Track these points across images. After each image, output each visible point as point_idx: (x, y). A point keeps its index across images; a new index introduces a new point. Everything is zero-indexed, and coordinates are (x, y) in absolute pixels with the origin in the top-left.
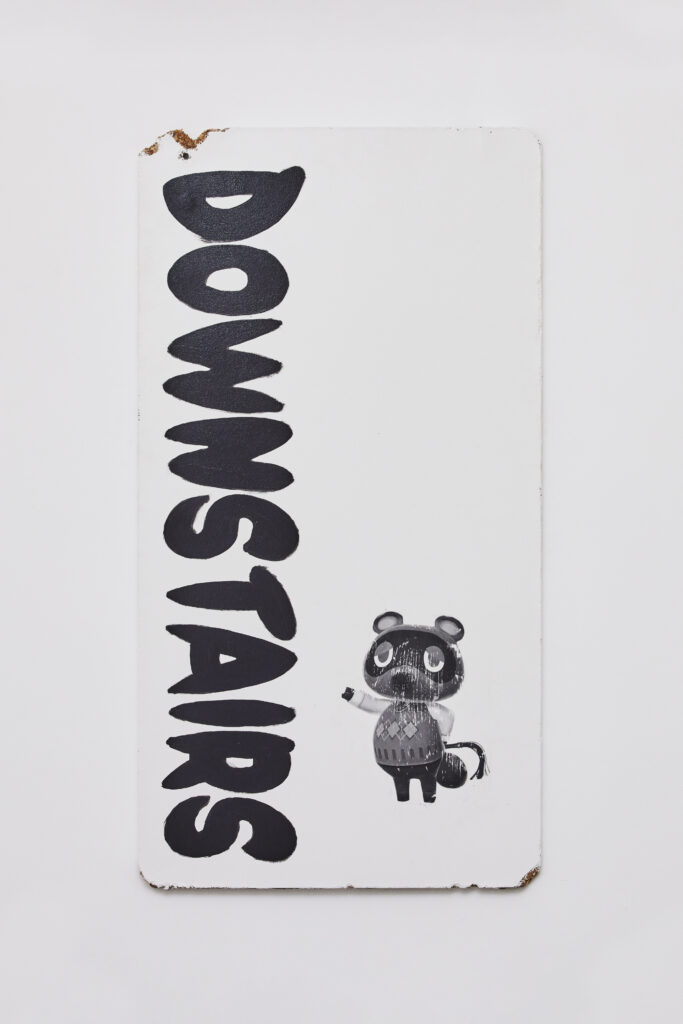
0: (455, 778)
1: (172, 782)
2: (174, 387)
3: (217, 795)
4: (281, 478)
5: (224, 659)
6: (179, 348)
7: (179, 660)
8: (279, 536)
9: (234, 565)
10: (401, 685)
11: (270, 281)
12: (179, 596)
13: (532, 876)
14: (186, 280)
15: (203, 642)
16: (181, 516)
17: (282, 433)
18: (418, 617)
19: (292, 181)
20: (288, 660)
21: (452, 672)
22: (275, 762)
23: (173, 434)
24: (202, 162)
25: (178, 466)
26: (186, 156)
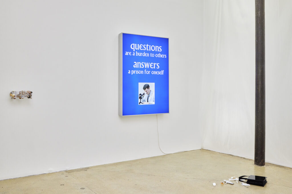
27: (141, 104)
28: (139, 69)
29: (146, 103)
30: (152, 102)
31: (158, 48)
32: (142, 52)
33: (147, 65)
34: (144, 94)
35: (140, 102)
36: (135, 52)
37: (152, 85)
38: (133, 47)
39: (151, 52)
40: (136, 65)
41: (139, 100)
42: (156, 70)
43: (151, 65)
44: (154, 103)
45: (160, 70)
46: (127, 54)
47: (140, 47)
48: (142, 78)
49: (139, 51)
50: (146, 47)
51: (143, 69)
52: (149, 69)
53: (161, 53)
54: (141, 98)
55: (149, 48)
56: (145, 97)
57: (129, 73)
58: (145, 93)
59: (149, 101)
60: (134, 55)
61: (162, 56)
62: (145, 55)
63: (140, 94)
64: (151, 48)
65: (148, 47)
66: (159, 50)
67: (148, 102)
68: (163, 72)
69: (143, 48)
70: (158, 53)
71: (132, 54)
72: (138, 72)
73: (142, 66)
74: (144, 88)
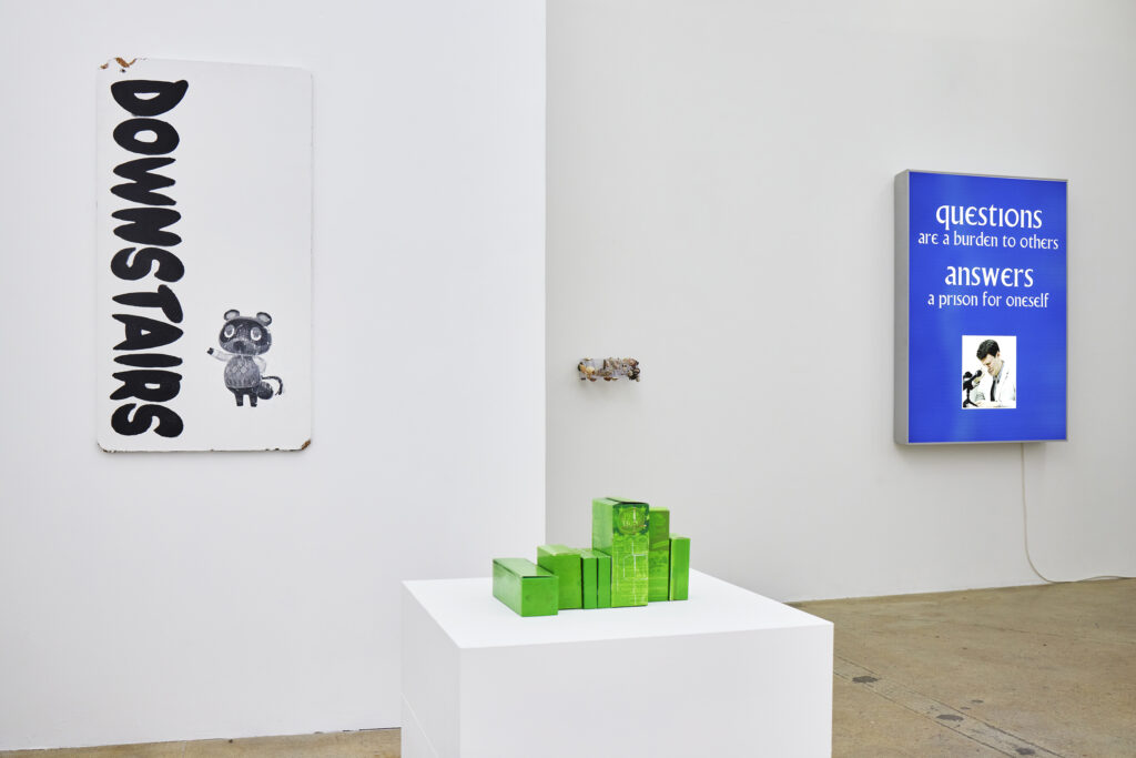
0: (267, 394)
1: (116, 396)
2: (117, 190)
3: (140, 403)
4: (175, 240)
5: (144, 332)
6: (120, 170)
7: (119, 333)
8: (173, 269)
9: (149, 284)
10: (239, 347)
11: (169, 138)
12: (121, 299)
13: (307, 444)
14: (124, 135)
15: (132, 323)
16: (124, 254)
17: (175, 217)
18: (248, 313)
19: (182, 87)
20: (178, 334)
21: (265, 342)
22: (171, 386)
23: (117, 215)
24: (132, 75)
25: (119, 232)
26: (123, 71)
27: (970, 407)
28: (964, 290)
29: (986, 404)
30: (1007, 398)
31: (1031, 218)
32: (975, 231)
33: (990, 277)
34: (980, 373)
35: (968, 401)
36: (950, 233)
37: (1008, 345)
38: (943, 217)
39: (1006, 231)
40: (955, 276)
41: (964, 393)
42: (1021, 291)
43: (1003, 277)
44: (1013, 405)
45: (1034, 292)
46: (924, 239)
47: (966, 215)
48: (978, 320)
49: (965, 230)
50: (987, 213)
51: (978, 291)
52: (998, 290)
53: (1041, 234)
54: (969, 386)
55: (996, 219)
56: (984, 385)
57: (931, 302)
58: (985, 370)
59: (996, 397)
60: (946, 242)
61: (1041, 244)
62: (984, 241)
63: (968, 374)
64: (1004, 219)
65: (993, 215)
66: (1034, 222)
67: (993, 399)
68: (1045, 297)
69: (976, 218)
70: (1028, 232)
71: (940, 239)
72: (960, 301)
73: (974, 280)
74: (981, 354)
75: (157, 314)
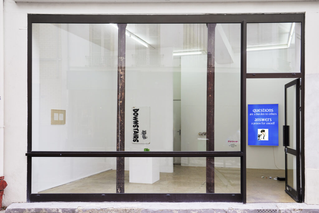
0: (146, 138)
1: (133, 138)
2: (133, 119)
3: (135, 139)
4: (138, 124)
6: (134, 117)
7: (134, 132)
8: (138, 126)
9: (136, 128)
10: (143, 134)
11: (138, 114)
12: (134, 129)
13: (149, 143)
14: (134, 114)
15: (135, 131)
16: (134, 125)
17: (138, 122)
18: (144, 130)
19: (139, 109)
20: (138, 132)
21: (146, 133)
22: (138, 137)
23: (134, 122)
24: (135, 108)
25: (134, 123)
27: (259, 140)
28: (258, 122)
29: (262, 140)
30: (267, 138)
32: (260, 113)
33: (263, 120)
34: (261, 135)
35: (259, 139)
36: (256, 113)
37: (267, 131)
38: (254, 111)
39: (266, 112)
40: (256, 120)
41: (258, 138)
42: (269, 122)
43: (266, 120)
44: (268, 140)
45: (272, 122)
46: (251, 114)
47: (258, 110)
48: (260, 126)
49: (258, 113)
50: (262, 110)
51: (261, 122)
52: (265, 122)
53: (273, 113)
54: (259, 137)
55: (264, 111)
56: (262, 137)
57: (252, 124)
58: (262, 134)
59: (264, 138)
60: (255, 115)
61: (273, 114)
62: (262, 114)
63: (259, 135)
64: (266, 111)
66: (272, 111)
67: (264, 139)
68: (274, 123)
69: (261, 111)
70: (270, 113)
71: (254, 114)
72: (257, 124)
73: (260, 120)
74: (262, 132)
75: (137, 131)
